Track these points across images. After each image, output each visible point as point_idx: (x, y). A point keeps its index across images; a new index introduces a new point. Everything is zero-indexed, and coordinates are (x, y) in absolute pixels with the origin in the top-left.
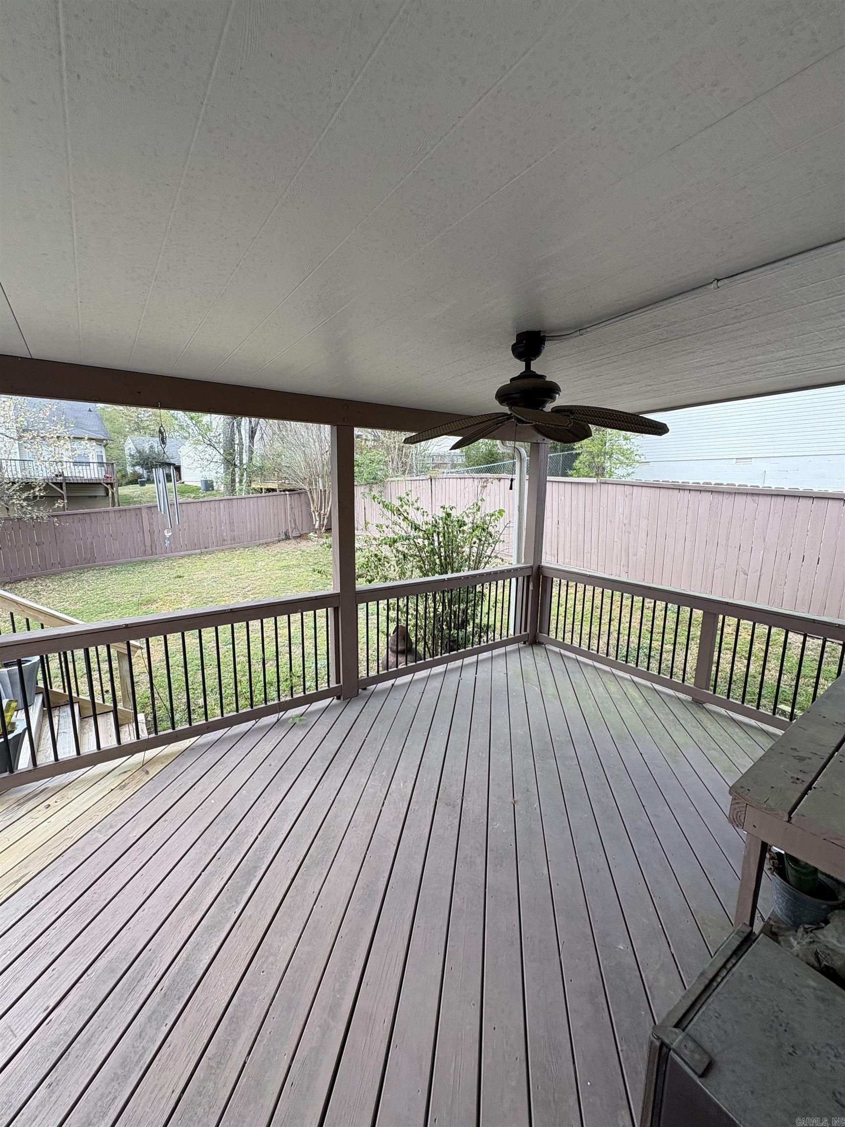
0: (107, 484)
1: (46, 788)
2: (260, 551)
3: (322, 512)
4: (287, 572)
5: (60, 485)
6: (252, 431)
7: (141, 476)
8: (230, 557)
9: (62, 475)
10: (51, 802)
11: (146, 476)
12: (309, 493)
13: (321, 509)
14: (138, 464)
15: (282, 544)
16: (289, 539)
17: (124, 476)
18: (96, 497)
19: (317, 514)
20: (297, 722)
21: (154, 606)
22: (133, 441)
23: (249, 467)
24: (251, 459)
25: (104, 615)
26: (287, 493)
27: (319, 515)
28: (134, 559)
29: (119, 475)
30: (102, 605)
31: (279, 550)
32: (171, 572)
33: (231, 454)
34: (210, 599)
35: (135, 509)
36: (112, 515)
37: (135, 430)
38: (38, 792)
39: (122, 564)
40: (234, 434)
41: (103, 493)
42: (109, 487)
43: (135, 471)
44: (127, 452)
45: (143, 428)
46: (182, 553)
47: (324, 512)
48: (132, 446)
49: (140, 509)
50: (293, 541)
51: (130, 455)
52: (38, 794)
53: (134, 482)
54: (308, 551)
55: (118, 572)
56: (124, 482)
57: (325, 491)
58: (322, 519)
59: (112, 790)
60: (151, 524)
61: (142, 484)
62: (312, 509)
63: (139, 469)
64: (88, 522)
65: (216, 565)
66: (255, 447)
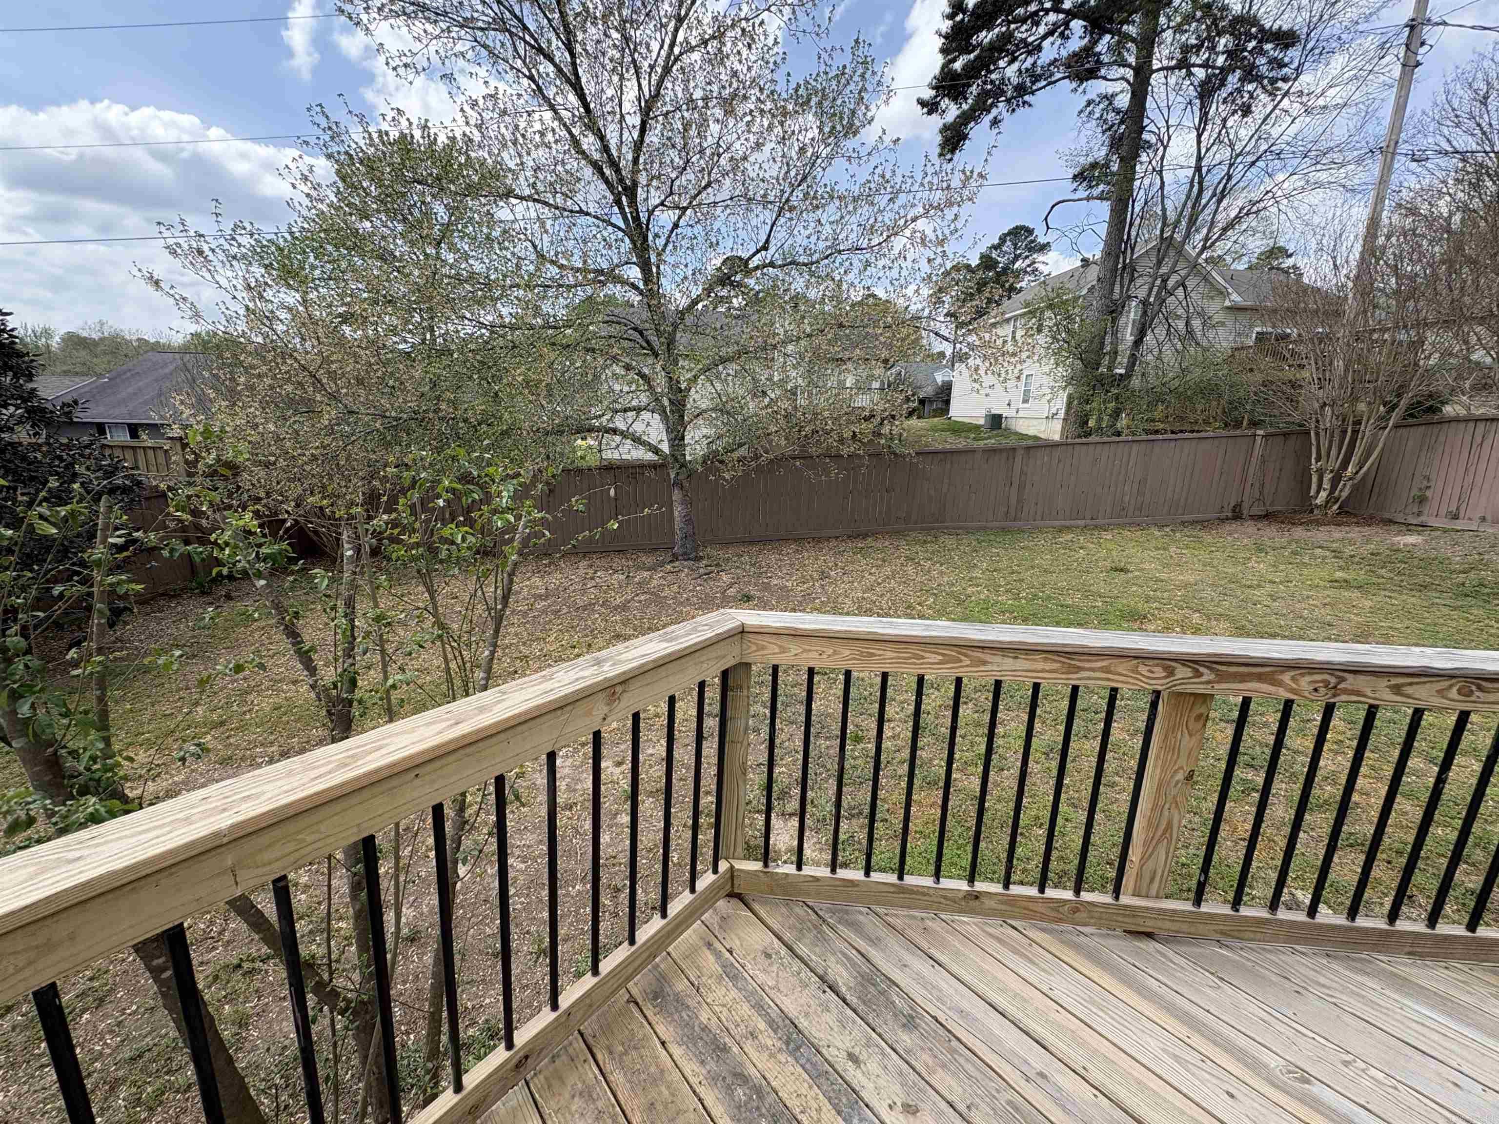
3: (1348, 473)
12: (1313, 434)
15: (1225, 527)
16: (1241, 518)
19: (1328, 476)
28: (990, 525)
47: (1352, 473)
50: (1248, 524)
62: (1316, 465)
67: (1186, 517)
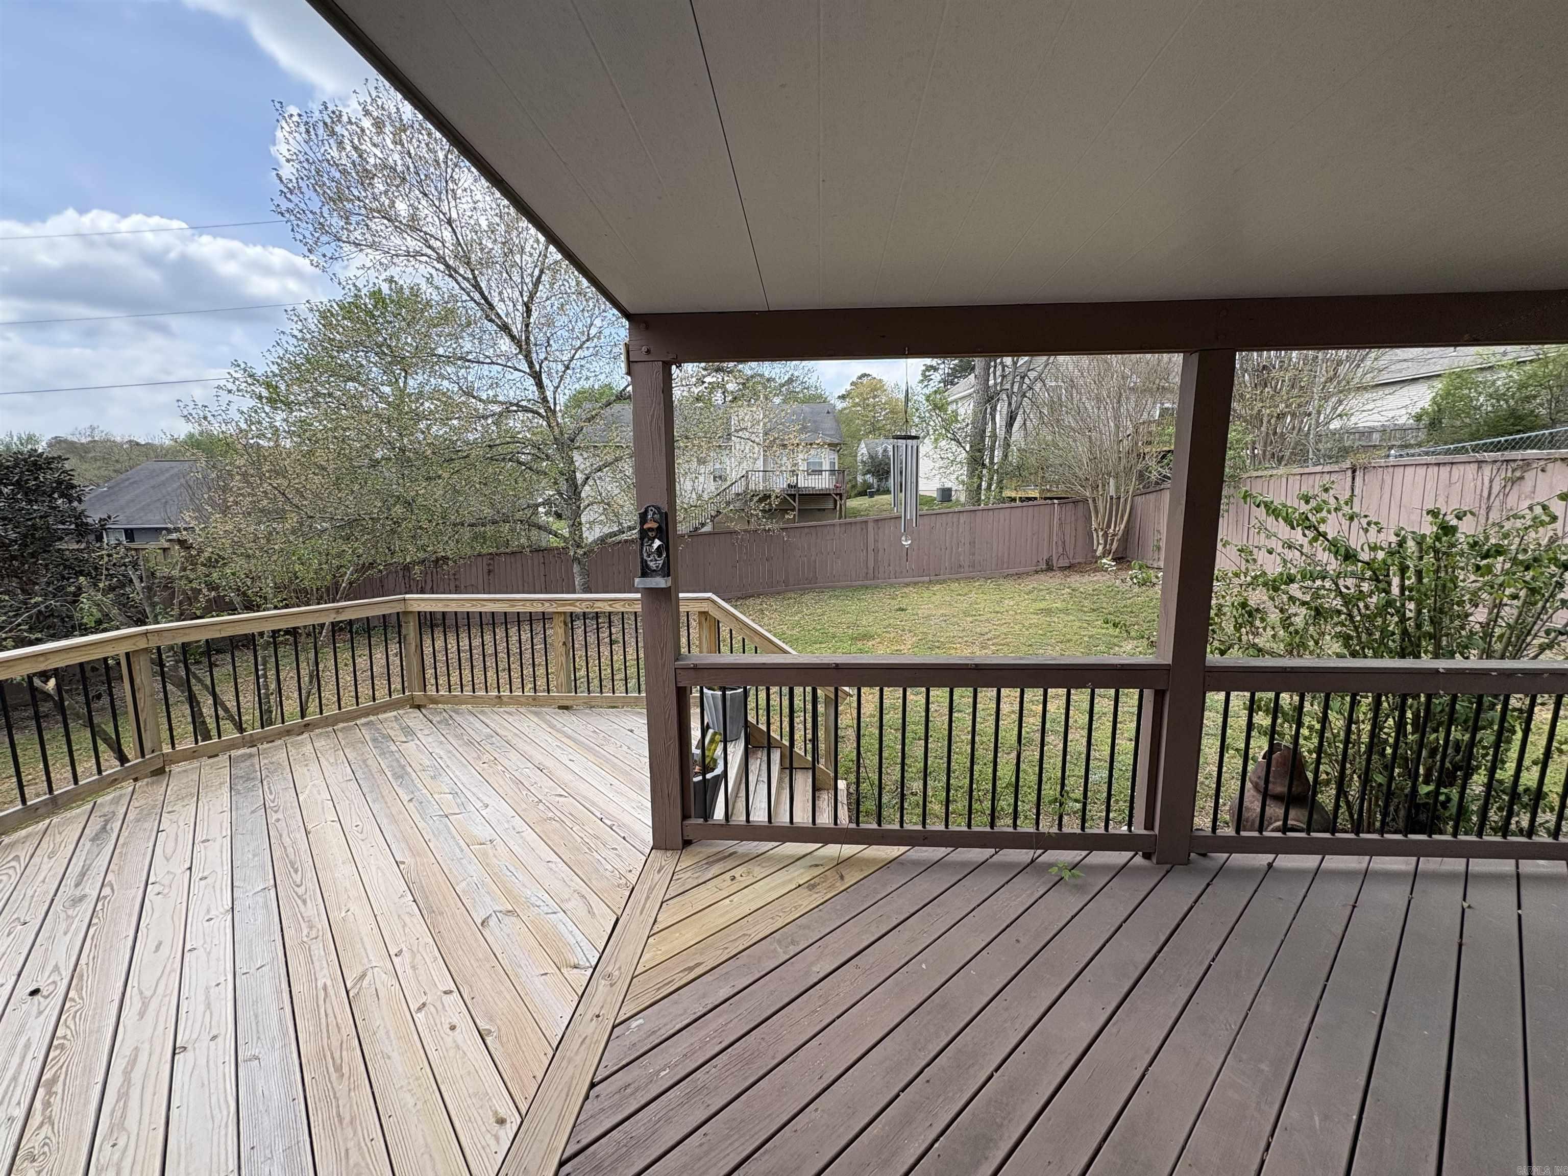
0: (836, 494)
1: (735, 853)
2: (1009, 585)
3: (1111, 531)
4: (1048, 619)
5: (793, 496)
6: (1011, 417)
7: (870, 486)
8: (966, 590)
9: (796, 486)
10: (737, 872)
11: (876, 486)
12: (1090, 501)
13: (1109, 526)
14: (868, 472)
15: (1042, 576)
16: (1052, 570)
17: (854, 487)
18: (824, 510)
19: (1101, 534)
20: (1066, 878)
21: (870, 643)
22: (867, 446)
23: (1000, 467)
24: (1006, 456)
25: (818, 646)
26: (1056, 501)
27: (1105, 535)
28: (854, 583)
29: (849, 486)
30: (817, 634)
31: (1035, 586)
32: (893, 602)
33: (979, 451)
34: (937, 644)
35: (862, 522)
36: (837, 529)
37: (870, 432)
38: (726, 854)
39: (842, 588)
40: (986, 424)
41: (831, 506)
42: (838, 498)
43: (865, 481)
44: (859, 458)
45: (879, 429)
46: (909, 580)
47: (1114, 530)
48: (864, 451)
49: (866, 522)
50: (1059, 574)
51: (863, 462)
52: (725, 857)
53: (862, 493)
54: (1081, 589)
55: (837, 597)
56: (853, 494)
57: (1119, 498)
58: (1109, 541)
59: (800, 886)
60: (876, 541)
61: (872, 495)
62: (1094, 525)
63: (870, 478)
64: (814, 535)
65: (948, 599)
66: (1013, 439)
67: (1011, 571)
